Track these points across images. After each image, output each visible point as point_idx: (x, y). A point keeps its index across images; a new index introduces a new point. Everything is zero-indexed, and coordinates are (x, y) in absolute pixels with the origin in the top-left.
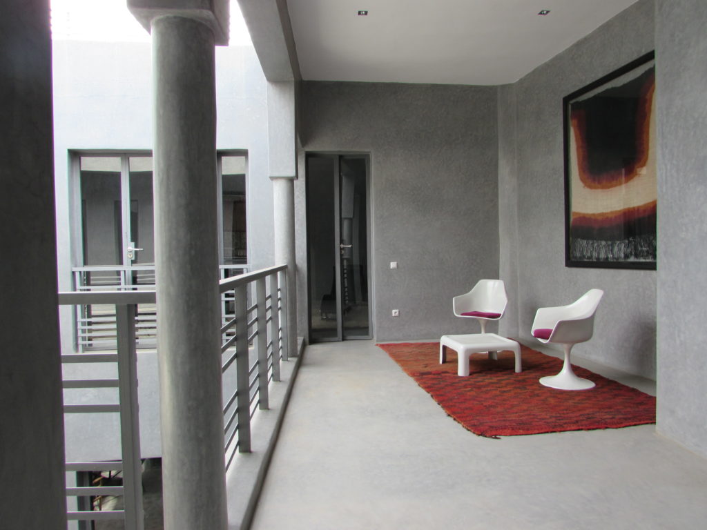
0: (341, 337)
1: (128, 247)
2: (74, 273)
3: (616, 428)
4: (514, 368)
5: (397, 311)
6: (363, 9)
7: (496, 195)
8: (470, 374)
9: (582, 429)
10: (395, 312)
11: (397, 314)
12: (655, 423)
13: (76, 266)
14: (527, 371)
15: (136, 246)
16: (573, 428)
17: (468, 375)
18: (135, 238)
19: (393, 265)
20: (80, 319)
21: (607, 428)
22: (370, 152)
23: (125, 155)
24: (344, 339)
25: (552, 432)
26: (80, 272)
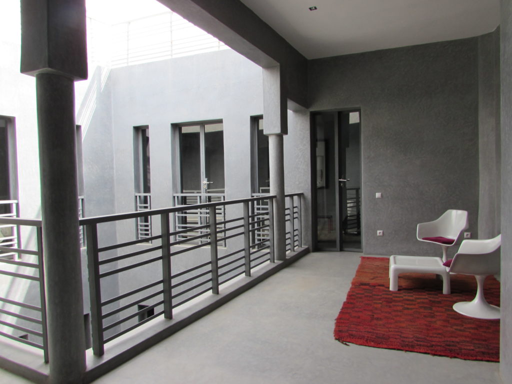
0: (339, 249)
1: (204, 181)
2: (174, 197)
3: (465, 359)
4: (442, 290)
5: (381, 231)
6: (312, 6)
7: (476, 134)
8: (399, 290)
9: (429, 354)
10: (379, 232)
11: (381, 234)
12: (499, 362)
13: (177, 193)
14: (454, 294)
15: (208, 181)
16: (421, 351)
17: (397, 289)
18: (208, 176)
19: (378, 195)
20: (177, 225)
21: (455, 357)
22: (360, 107)
23: (202, 124)
24: (341, 250)
25: (398, 350)
26: (178, 197)
